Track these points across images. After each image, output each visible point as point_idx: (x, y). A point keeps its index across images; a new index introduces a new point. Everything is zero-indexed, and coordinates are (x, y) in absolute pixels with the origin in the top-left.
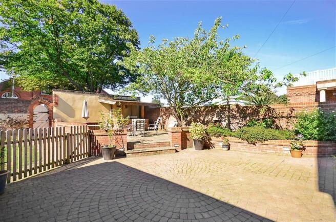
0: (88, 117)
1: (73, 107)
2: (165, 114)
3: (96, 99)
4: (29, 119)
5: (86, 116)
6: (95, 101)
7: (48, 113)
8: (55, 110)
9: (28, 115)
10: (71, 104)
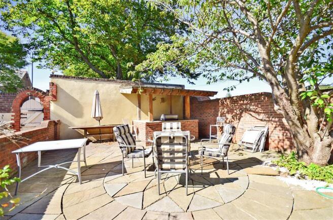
0: (101, 118)
1: (80, 101)
2: (230, 111)
3: (116, 89)
4: (13, 122)
5: (97, 116)
6: (115, 92)
7: (42, 111)
8: (53, 107)
9: (12, 116)
10: (77, 97)
